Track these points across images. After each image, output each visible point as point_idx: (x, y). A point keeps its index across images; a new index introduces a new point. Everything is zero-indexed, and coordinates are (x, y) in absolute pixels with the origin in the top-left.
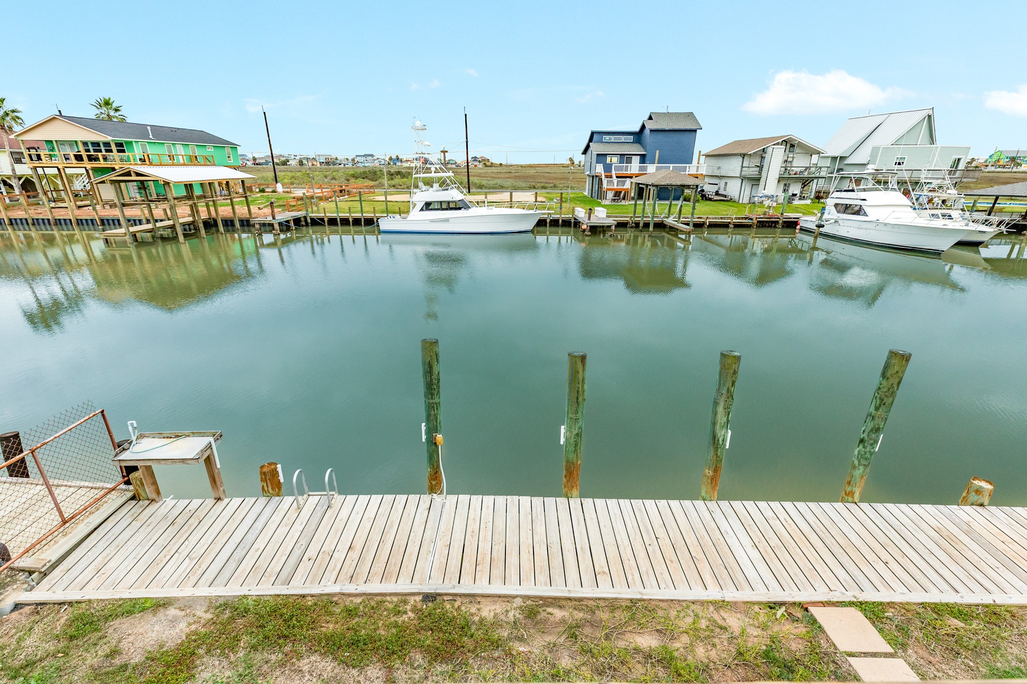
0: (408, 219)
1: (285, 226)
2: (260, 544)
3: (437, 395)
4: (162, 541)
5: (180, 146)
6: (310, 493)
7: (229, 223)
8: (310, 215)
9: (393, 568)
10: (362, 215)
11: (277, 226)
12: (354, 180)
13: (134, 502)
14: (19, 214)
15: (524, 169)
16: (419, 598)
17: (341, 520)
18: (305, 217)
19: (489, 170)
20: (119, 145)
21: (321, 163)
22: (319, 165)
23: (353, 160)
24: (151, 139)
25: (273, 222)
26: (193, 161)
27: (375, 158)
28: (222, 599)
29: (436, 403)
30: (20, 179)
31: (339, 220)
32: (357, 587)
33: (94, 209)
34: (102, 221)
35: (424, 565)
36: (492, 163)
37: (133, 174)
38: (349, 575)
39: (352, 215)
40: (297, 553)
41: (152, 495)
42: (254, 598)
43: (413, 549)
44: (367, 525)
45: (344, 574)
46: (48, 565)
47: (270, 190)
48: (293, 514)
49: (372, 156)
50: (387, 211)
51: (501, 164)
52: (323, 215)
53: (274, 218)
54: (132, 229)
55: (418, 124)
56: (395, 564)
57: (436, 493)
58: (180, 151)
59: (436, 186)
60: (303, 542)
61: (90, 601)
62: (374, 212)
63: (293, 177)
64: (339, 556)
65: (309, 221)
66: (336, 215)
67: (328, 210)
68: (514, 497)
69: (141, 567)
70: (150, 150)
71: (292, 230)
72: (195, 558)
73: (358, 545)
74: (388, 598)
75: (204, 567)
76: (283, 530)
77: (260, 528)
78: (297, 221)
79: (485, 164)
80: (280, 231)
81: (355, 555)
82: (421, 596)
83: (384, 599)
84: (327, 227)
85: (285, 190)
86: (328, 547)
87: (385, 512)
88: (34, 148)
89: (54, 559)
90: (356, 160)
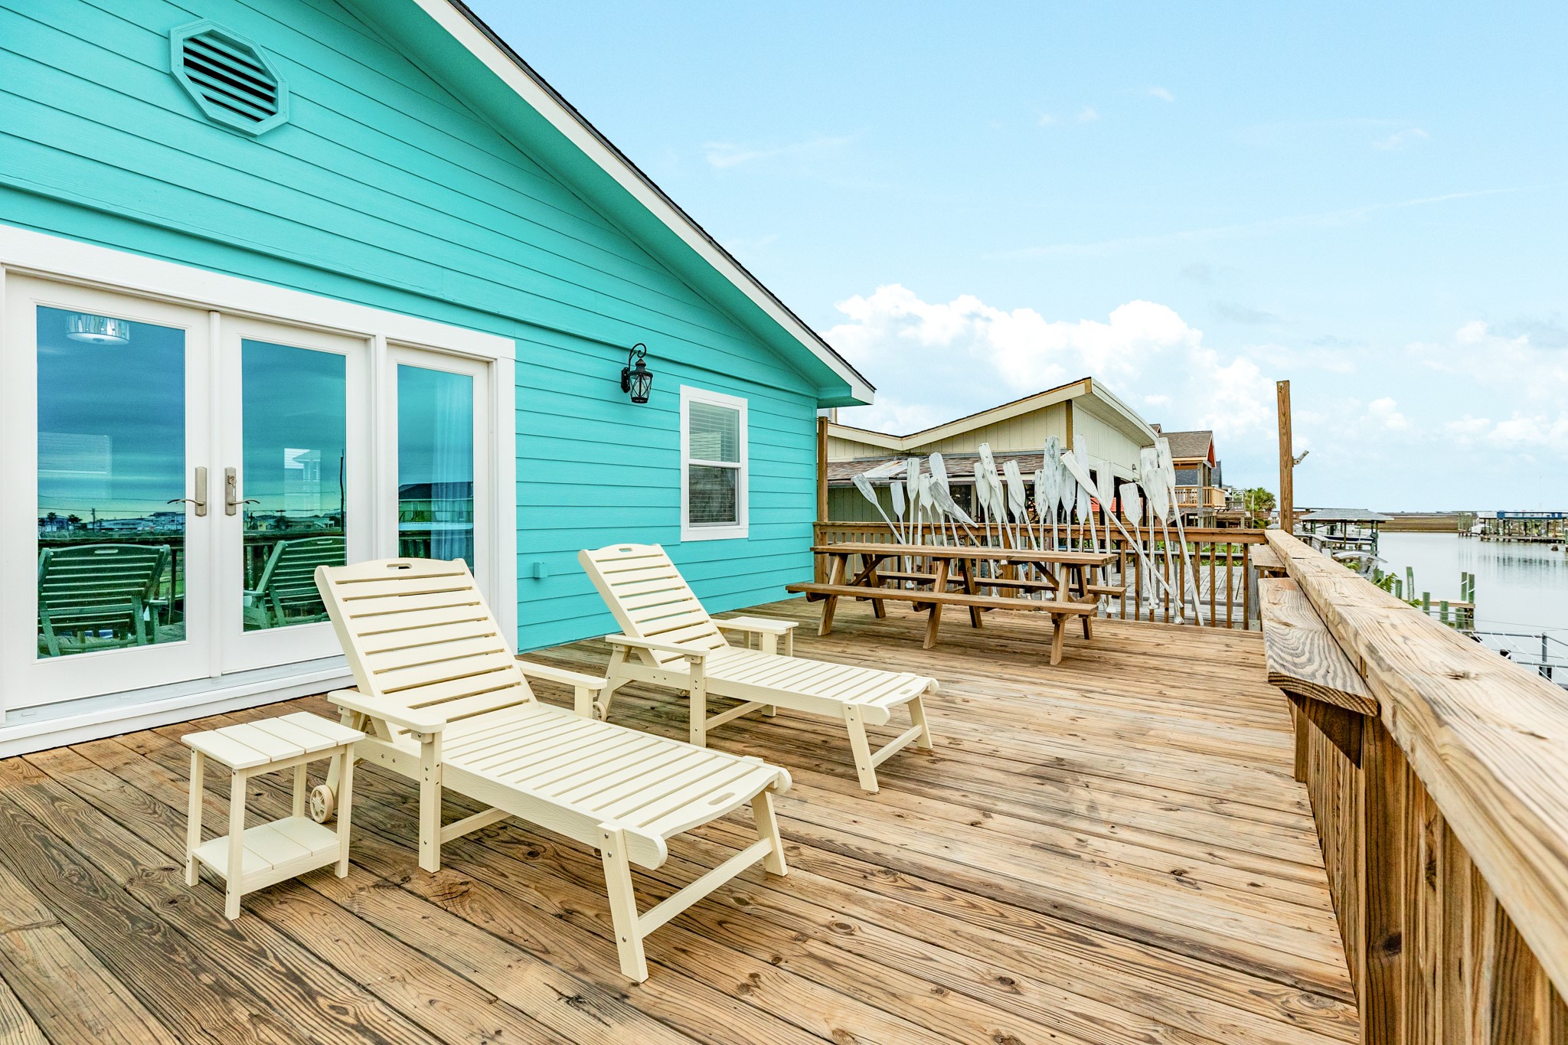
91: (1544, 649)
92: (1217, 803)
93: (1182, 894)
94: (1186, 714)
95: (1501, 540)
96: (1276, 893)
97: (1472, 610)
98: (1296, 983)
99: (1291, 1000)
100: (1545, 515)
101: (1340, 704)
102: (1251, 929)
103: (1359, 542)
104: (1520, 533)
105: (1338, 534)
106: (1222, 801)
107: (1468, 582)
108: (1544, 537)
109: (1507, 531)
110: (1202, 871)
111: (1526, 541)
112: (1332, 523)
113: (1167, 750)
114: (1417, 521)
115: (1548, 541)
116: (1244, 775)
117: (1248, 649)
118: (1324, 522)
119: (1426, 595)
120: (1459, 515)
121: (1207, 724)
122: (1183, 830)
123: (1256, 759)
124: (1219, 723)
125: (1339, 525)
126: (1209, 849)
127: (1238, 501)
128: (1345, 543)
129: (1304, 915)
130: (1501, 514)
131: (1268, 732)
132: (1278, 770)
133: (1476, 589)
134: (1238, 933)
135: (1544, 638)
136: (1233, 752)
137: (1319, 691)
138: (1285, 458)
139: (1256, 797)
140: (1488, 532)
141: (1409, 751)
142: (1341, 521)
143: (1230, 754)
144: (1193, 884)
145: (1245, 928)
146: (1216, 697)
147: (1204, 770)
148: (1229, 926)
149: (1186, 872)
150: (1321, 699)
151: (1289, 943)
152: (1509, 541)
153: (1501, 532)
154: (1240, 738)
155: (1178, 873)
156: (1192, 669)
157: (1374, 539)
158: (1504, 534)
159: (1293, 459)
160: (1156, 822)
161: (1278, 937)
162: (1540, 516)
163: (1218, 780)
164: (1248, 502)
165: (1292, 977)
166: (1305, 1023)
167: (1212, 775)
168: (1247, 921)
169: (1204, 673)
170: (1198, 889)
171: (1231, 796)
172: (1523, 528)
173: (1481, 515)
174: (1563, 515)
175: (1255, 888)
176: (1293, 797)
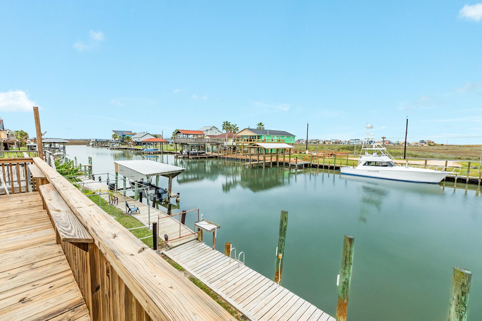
0: (356, 169)
1: (300, 167)
2: (213, 268)
3: (283, 236)
4: (194, 254)
5: (276, 136)
6: (237, 260)
7: (281, 164)
8: (312, 163)
9: (241, 299)
10: (335, 165)
11: (297, 166)
12: (342, 150)
13: (196, 240)
14: (229, 156)
15: (461, 148)
16: (241, 315)
17: (238, 273)
18: (310, 164)
19: (431, 148)
20: (259, 136)
21: (333, 143)
22: (332, 144)
23: (349, 142)
24: (268, 134)
25: (296, 164)
26: (279, 141)
27: (360, 141)
28: (194, 277)
29: (282, 239)
30: (233, 146)
31: (324, 166)
32: (226, 297)
33: (246, 156)
34: (247, 160)
35: (251, 305)
36: (435, 144)
37: (256, 145)
38: (227, 292)
39: (330, 165)
40: (220, 276)
41: (200, 240)
42: (200, 281)
43: (253, 297)
44: (245, 279)
45: (226, 291)
46: (172, 247)
47: (303, 153)
48: (228, 263)
49: (359, 140)
50: (347, 164)
51: (442, 145)
52: (317, 164)
53: (296, 163)
54: (252, 163)
55: (369, 125)
56: (243, 298)
57: (276, 282)
58: (275, 138)
59: (375, 154)
60: (224, 274)
61: (172, 260)
62: (341, 164)
63: (315, 148)
64: (229, 284)
65: (311, 165)
66: (323, 164)
67: (320, 162)
68: (309, 303)
69: (186, 258)
70: (267, 138)
71: (303, 168)
72: (197, 262)
73: (237, 285)
74: (232, 308)
75: (197, 266)
76: (221, 267)
77: (216, 263)
78: (306, 165)
79: (429, 144)
80: (298, 168)
81: (234, 287)
82: (242, 315)
83: (231, 307)
84: (318, 169)
85: (309, 153)
86: (228, 280)
87: (254, 279)
88: (238, 138)
89: (174, 246)
90: (350, 142)
91: (108, 176)
92: (32, 266)
93: (26, 307)
94: (10, 235)
95: (97, 147)
96: (58, 285)
97: (91, 166)
98: (69, 309)
99: (69, 315)
100: (105, 140)
101: (84, 242)
102: (53, 302)
103: (60, 149)
104: (101, 145)
105: (53, 147)
106: (33, 264)
107: (90, 159)
108: (105, 146)
109: (98, 144)
110: (32, 293)
111: (102, 147)
112: (50, 143)
113: (5, 254)
114: (76, 142)
115: (106, 147)
116: (38, 250)
117: (30, 200)
118: (48, 143)
119: (80, 164)
120: (87, 140)
121: (20, 236)
122: (20, 283)
123: (42, 242)
124: (25, 234)
125: (53, 144)
126: (32, 284)
127: (12, 135)
128: (55, 149)
129: (68, 287)
130: (96, 140)
131: (44, 230)
132: (50, 243)
133: (92, 161)
134: (49, 306)
135: (108, 174)
136: (33, 243)
137: (78, 240)
138: (39, 133)
139: (45, 256)
140: (93, 145)
141: (104, 253)
142: (54, 143)
143: (32, 245)
144: (30, 300)
145: (51, 303)
146: (22, 223)
147: (23, 255)
148: (45, 306)
149: (25, 298)
150: (79, 242)
151: (65, 299)
152: (98, 147)
153: (96, 145)
154: (35, 237)
155: (22, 301)
156: (8, 215)
157: (64, 148)
158: (97, 145)
159: (41, 134)
160: (8, 286)
161: (62, 299)
162: (104, 140)
163: (30, 257)
164: (17, 136)
165: (68, 308)
166: (74, 319)
167: (27, 256)
168: (51, 301)
169: (14, 215)
170: (32, 301)
171: (36, 260)
172: (101, 144)
173: (92, 140)
174: (109, 140)
175: (51, 288)
176: (57, 250)
